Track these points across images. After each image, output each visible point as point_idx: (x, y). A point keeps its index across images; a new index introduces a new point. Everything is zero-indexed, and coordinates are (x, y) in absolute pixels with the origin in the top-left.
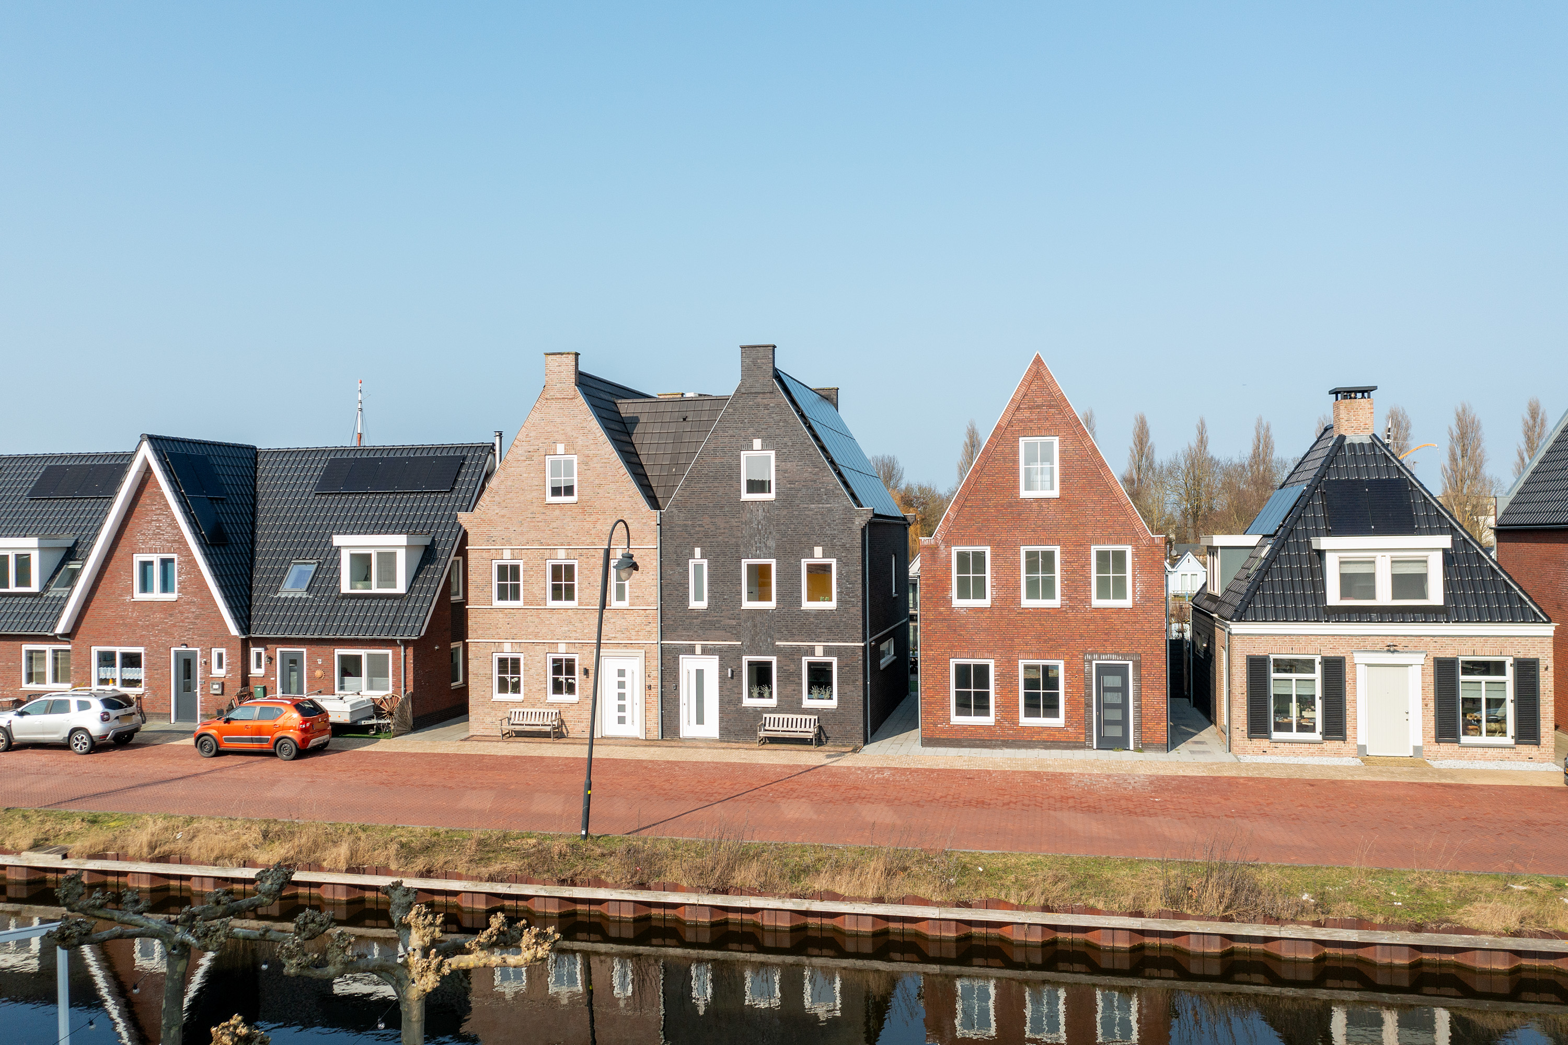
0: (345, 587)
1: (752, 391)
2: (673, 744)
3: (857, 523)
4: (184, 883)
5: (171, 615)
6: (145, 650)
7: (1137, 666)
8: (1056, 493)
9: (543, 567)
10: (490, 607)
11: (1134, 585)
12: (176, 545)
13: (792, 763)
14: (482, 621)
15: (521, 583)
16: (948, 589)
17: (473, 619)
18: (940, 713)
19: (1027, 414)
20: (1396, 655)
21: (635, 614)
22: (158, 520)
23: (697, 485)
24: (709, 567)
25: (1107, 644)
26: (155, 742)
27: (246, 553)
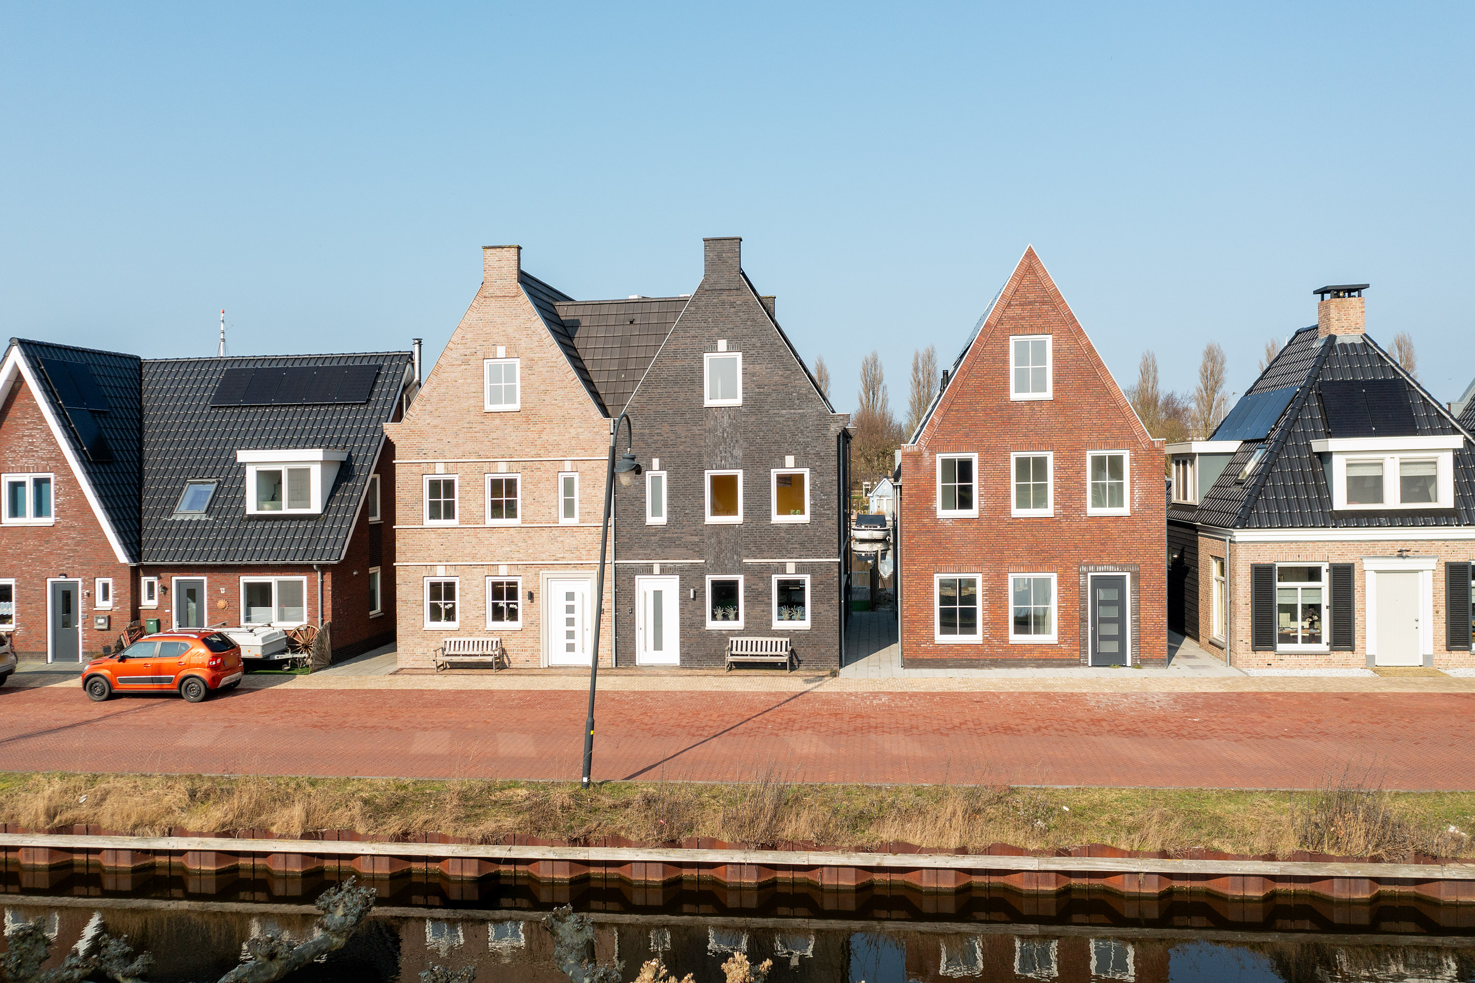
0: (251, 508)
1: (717, 288)
2: (631, 672)
3: (832, 429)
4: (92, 857)
5: (47, 542)
6: (16, 581)
7: (1136, 578)
8: (1048, 395)
9: (481, 482)
10: (421, 527)
11: (1132, 492)
12: (52, 464)
13: (773, 690)
14: (411, 542)
15: (456, 499)
16: (931, 499)
17: (402, 541)
18: (924, 632)
19: (1018, 311)
20: (1407, 560)
21: (586, 532)
22: (31, 436)
23: (655, 391)
24: (669, 480)
25: (1104, 555)
26: (31, 685)
27: (134, 472)
